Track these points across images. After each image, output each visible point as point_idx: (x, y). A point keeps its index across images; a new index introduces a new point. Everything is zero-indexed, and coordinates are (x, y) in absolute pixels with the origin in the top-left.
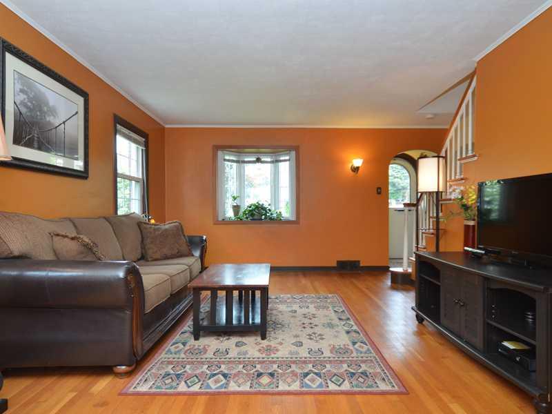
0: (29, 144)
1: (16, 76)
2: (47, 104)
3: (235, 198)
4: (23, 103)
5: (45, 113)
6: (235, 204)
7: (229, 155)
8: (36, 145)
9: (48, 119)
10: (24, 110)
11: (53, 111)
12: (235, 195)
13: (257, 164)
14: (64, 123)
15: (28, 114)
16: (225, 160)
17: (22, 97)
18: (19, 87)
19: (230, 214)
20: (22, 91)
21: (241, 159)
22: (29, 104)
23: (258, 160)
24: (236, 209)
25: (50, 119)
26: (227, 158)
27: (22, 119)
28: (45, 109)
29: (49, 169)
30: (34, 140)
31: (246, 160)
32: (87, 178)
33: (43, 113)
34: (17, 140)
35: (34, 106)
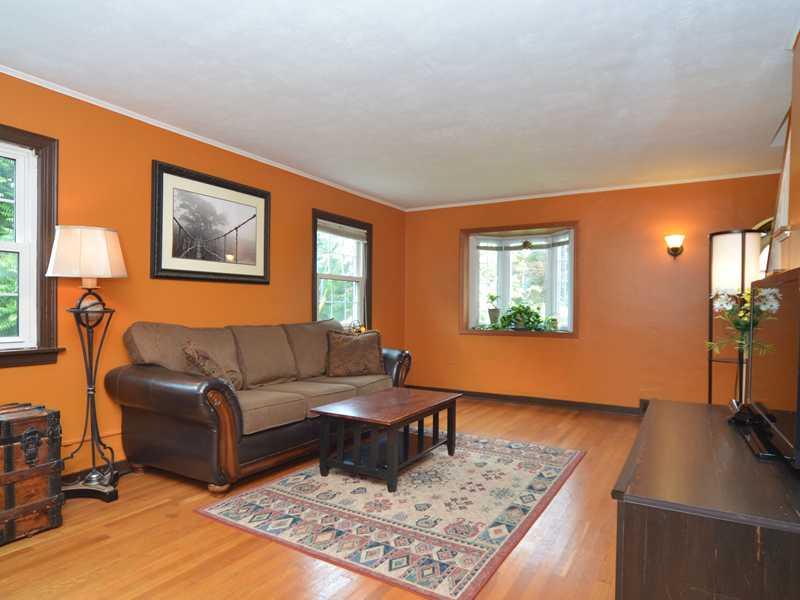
0: (191, 255)
1: (176, 193)
2: (213, 214)
3: (492, 299)
4: (184, 217)
5: (210, 223)
6: (492, 308)
7: (485, 240)
8: (199, 255)
9: (214, 228)
10: (184, 224)
11: (222, 220)
12: (495, 294)
13: (524, 250)
14: (236, 228)
15: (190, 227)
16: (479, 248)
17: (183, 211)
18: (178, 203)
19: (485, 320)
20: (182, 206)
21: (504, 245)
22: (191, 217)
23: (526, 245)
24: (493, 313)
25: (219, 228)
26: (482, 244)
27: (182, 233)
28: (211, 218)
29: (221, 278)
30: (196, 251)
31: (512, 245)
32: (268, 283)
33: (208, 223)
34: (177, 253)
35: (197, 218)
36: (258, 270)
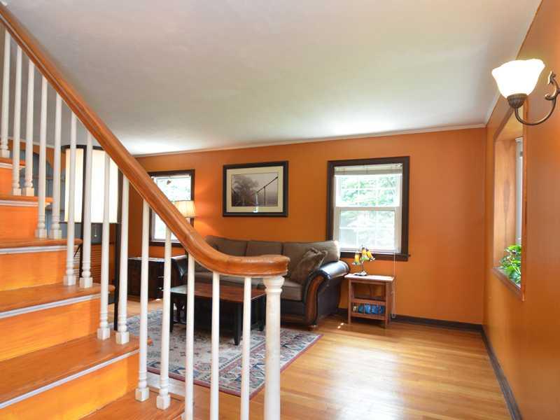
0: (240, 205)
1: (231, 177)
2: (250, 182)
4: (237, 187)
5: (250, 187)
8: (244, 204)
9: (251, 189)
10: (236, 190)
11: (255, 184)
14: (264, 187)
15: (239, 191)
17: (237, 184)
18: (234, 181)
20: (236, 182)
22: (240, 186)
25: (255, 189)
28: (250, 185)
32: (285, 217)
33: (248, 188)
34: (234, 204)
35: (242, 186)
36: (279, 208)
